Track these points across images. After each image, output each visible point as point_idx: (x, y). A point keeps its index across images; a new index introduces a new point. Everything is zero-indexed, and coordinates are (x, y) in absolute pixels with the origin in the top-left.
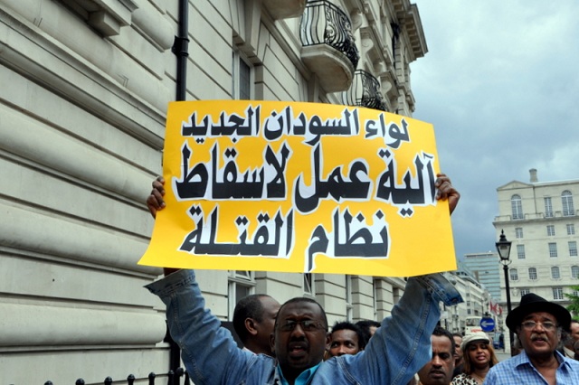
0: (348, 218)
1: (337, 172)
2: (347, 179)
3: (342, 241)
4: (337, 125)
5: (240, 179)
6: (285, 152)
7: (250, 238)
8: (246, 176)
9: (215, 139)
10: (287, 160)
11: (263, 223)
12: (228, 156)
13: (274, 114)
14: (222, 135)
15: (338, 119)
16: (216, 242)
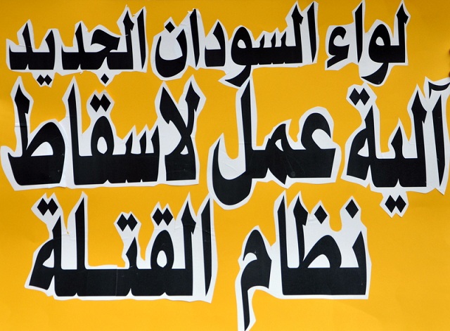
0: (301, 215)
1: (280, 133)
2: (296, 145)
3: (294, 262)
4: (279, 44)
5: (119, 149)
6: (193, 99)
7: (143, 257)
8: (129, 144)
9: (71, 76)
10: (197, 114)
11: (163, 226)
12: (96, 109)
13: (170, 28)
14: (82, 68)
15: (281, 31)
16: (88, 267)
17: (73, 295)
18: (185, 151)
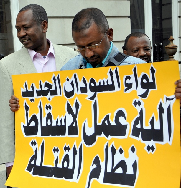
1: (107, 118)
2: (113, 123)
3: (109, 170)
4: (106, 84)
5: (54, 124)
6: (77, 105)
7: (60, 163)
8: (57, 122)
11: (67, 152)
12: (47, 110)
13: (68, 80)
14: (43, 96)
15: (106, 79)
16: (43, 165)
17: (37, 175)
18: (74, 125)
